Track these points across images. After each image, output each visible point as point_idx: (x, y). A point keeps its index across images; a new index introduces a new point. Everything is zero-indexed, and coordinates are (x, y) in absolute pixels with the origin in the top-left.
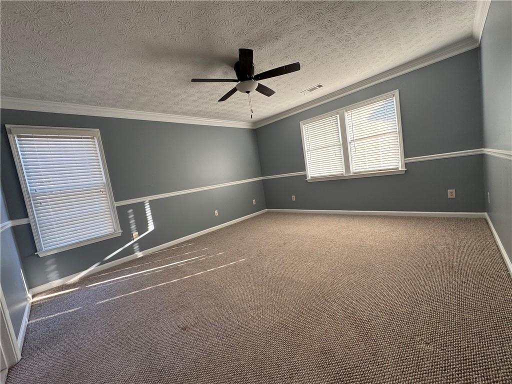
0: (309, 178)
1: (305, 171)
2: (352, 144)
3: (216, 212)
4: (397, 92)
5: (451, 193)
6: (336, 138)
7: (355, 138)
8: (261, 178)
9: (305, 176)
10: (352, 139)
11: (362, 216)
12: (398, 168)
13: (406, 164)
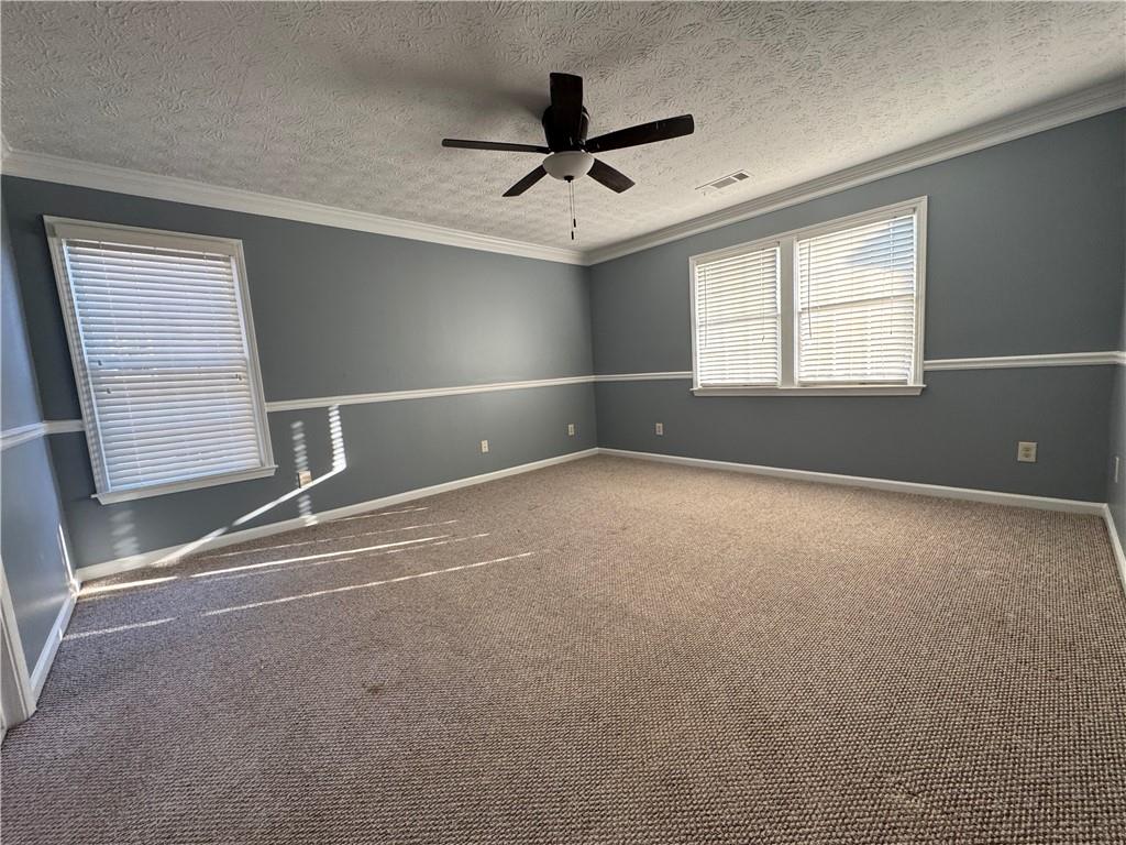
0: (697, 387)
1: (691, 370)
2: (803, 316)
3: (485, 444)
4: (922, 203)
5: (1027, 451)
6: (765, 300)
7: (812, 305)
8: (592, 378)
9: (690, 382)
10: (806, 306)
11: (811, 484)
12: (905, 382)
13: (925, 373)
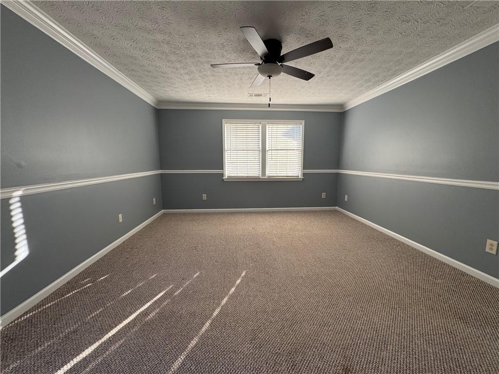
0: (226, 176)
1: (223, 169)
2: (269, 152)
3: (120, 216)
4: (303, 122)
6: (256, 144)
7: (273, 148)
8: (160, 172)
9: (222, 175)
10: (270, 148)
13: (303, 173)
